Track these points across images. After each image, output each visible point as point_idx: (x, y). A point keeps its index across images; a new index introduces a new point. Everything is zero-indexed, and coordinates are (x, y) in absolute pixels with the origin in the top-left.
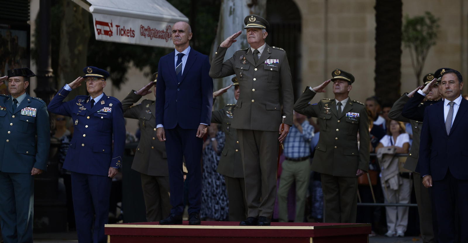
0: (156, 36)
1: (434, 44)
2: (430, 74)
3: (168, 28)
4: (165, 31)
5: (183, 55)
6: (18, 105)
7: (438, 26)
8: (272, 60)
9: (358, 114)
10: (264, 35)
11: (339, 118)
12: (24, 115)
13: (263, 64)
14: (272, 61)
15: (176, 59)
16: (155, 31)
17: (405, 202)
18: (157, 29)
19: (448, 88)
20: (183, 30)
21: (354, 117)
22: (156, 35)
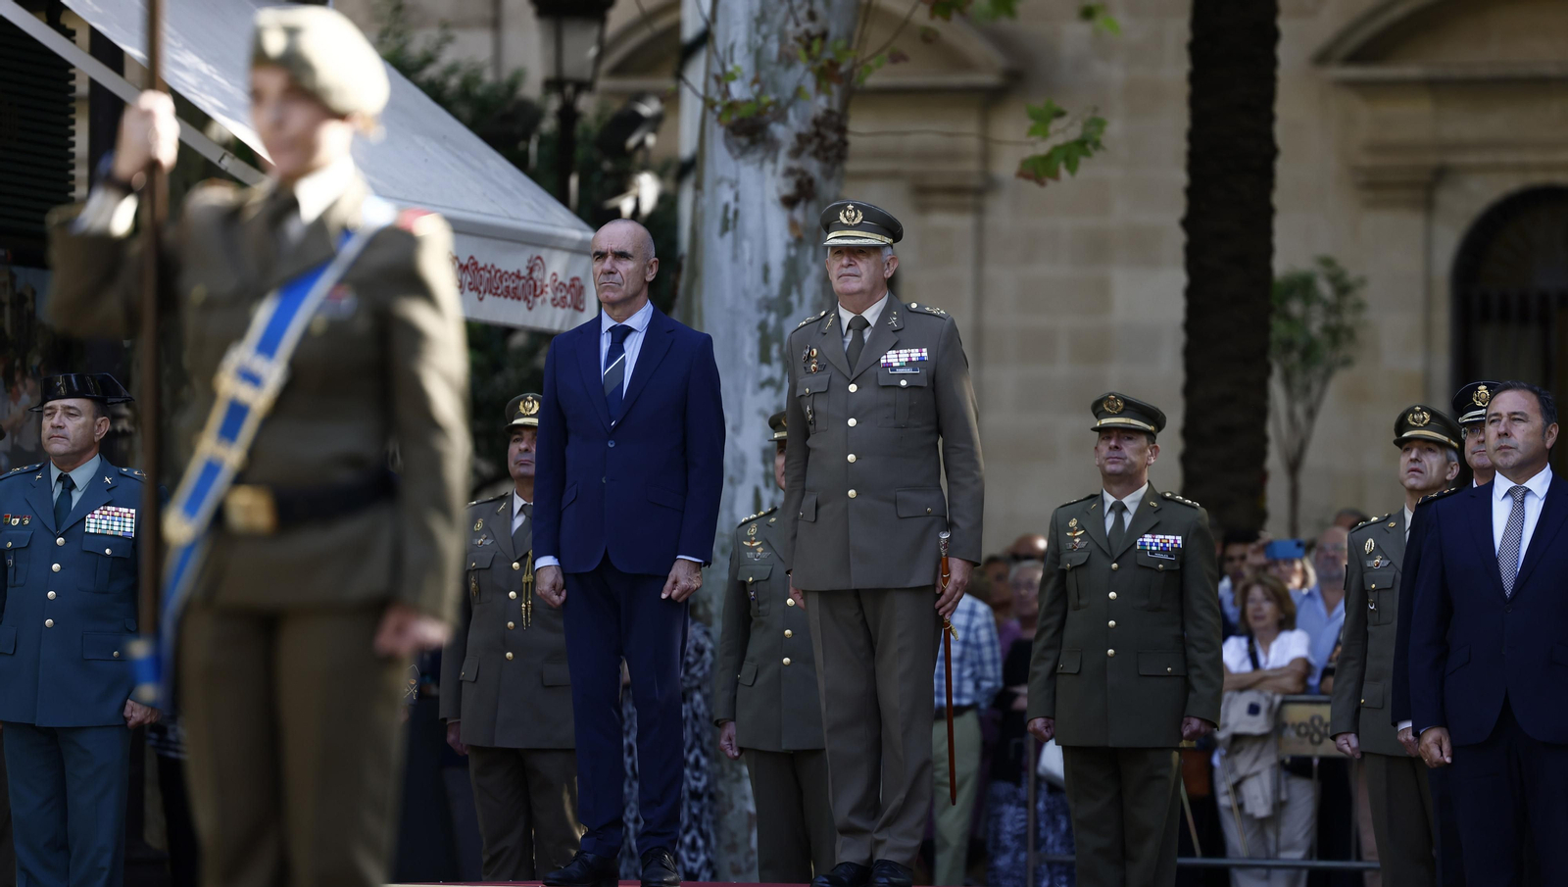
0: (497, 288)
1: (1347, 362)
2: (1418, 408)
3: (537, 264)
4: (524, 272)
5: (629, 330)
6: (76, 497)
7: (1360, 306)
8: (905, 351)
9: (1179, 538)
10: (886, 266)
11: (1116, 556)
12: (95, 533)
13: (873, 370)
14: (904, 355)
15: (605, 344)
16: (493, 273)
17: (1296, 855)
18: (497, 267)
19: (1506, 434)
20: (629, 250)
21: (1164, 550)
22: (496, 285)
